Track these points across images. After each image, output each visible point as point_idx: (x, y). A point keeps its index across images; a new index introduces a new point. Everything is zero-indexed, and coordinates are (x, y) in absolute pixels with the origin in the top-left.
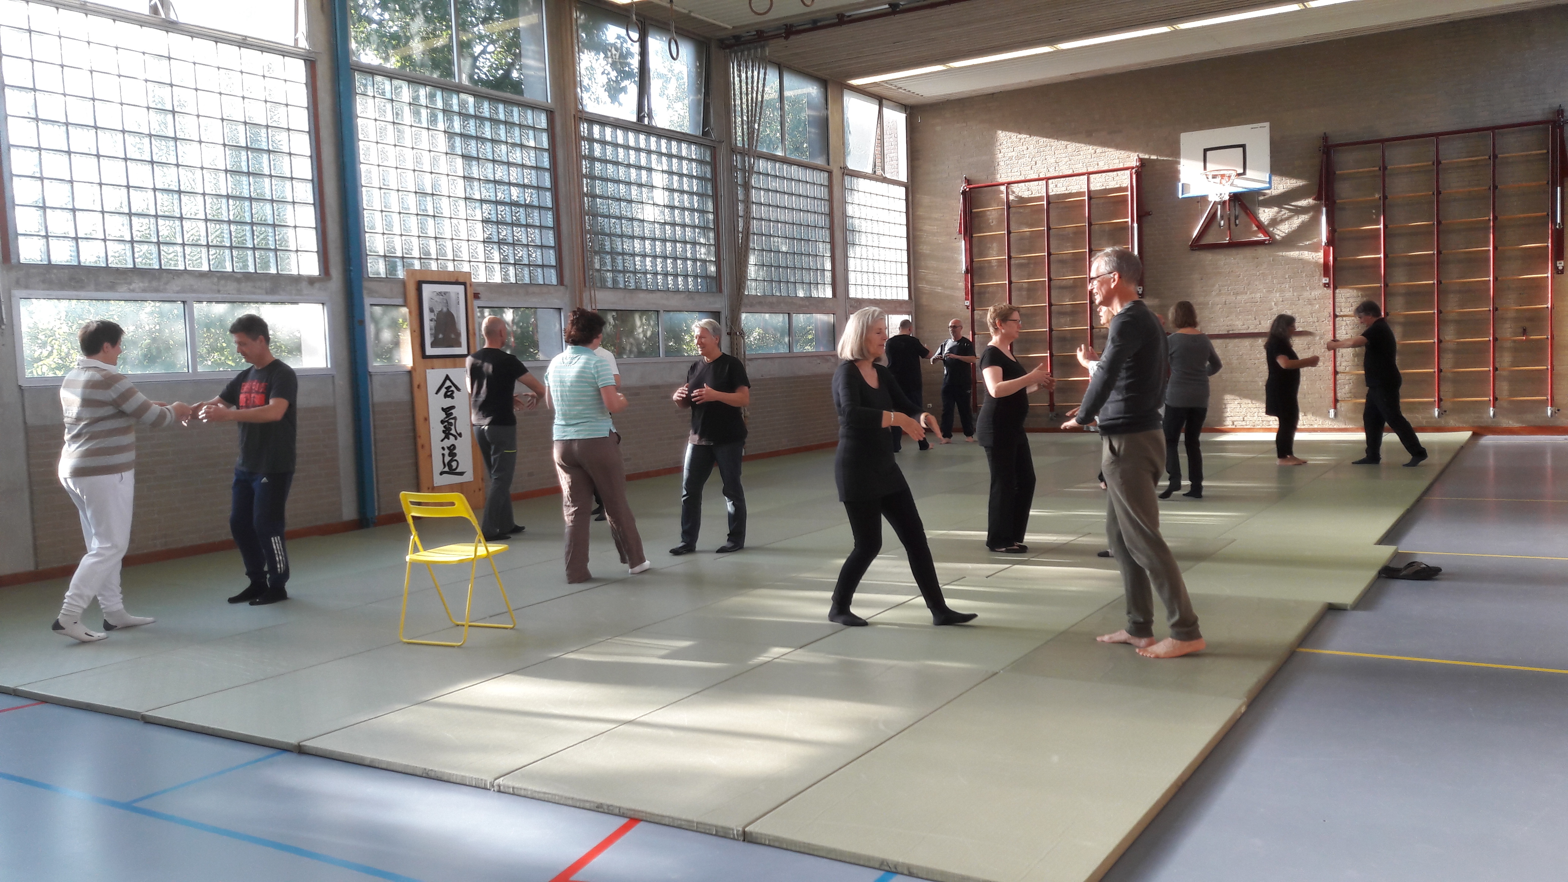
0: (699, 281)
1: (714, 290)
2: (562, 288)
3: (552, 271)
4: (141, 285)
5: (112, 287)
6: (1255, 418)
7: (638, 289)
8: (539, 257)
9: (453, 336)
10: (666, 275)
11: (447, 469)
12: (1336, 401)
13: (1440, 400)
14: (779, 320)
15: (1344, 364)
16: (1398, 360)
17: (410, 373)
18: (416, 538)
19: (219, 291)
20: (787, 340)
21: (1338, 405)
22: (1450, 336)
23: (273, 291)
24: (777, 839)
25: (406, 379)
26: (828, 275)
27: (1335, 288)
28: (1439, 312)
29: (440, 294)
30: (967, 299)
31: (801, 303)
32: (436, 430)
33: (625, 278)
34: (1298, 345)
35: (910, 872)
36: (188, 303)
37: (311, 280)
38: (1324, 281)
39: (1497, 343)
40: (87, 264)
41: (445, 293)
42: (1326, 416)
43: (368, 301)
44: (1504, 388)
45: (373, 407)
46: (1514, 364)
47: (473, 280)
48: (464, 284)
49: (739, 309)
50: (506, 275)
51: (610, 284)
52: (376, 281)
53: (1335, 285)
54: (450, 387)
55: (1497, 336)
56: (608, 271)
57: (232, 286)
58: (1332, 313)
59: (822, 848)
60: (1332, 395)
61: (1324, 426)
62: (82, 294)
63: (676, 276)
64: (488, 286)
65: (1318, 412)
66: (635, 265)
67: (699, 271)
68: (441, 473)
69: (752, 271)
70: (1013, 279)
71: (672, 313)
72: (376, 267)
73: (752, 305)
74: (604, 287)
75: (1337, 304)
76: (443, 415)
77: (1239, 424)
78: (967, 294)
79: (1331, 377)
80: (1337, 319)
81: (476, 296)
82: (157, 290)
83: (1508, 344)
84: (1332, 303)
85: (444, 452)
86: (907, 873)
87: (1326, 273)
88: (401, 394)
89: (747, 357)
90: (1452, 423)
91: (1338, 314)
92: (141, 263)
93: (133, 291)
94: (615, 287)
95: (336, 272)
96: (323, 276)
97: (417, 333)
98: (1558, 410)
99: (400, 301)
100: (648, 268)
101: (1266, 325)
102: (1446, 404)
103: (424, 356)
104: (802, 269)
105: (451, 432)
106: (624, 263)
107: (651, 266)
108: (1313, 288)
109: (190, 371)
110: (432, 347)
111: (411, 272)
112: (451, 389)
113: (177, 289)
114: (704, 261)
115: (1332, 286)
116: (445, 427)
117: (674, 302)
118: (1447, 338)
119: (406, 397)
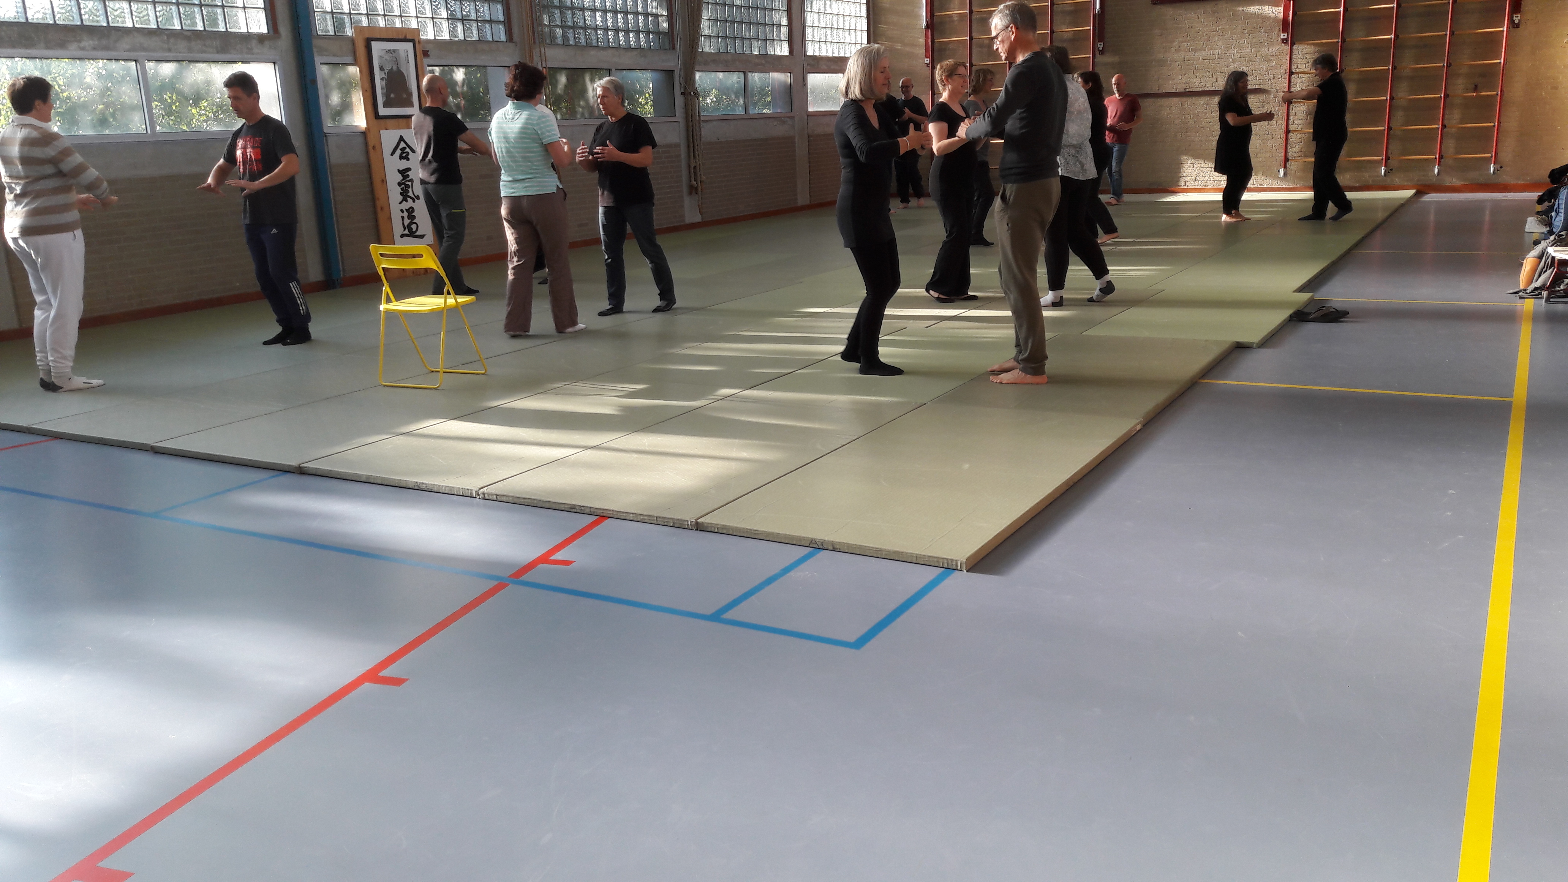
0: (651, 37)
1: (667, 47)
2: (511, 44)
3: (501, 27)
4: (91, 42)
5: (62, 45)
6: (1207, 178)
7: (589, 46)
8: (487, 12)
9: (405, 96)
10: (617, 30)
11: (407, 232)
12: (1286, 160)
13: (1387, 158)
14: (734, 79)
15: (1296, 122)
16: (1348, 117)
17: (364, 134)
18: (388, 290)
19: (170, 50)
20: (742, 101)
21: (1288, 164)
22: (1404, 94)
23: (223, 49)
24: (724, 527)
25: (360, 140)
26: (784, 30)
27: (1292, 44)
28: (1394, 68)
29: (389, 52)
30: (927, 57)
31: (756, 60)
32: (394, 193)
33: (575, 34)
34: (1255, 103)
35: (834, 548)
36: (140, 61)
37: (261, 38)
38: (1282, 37)
39: (1448, 100)
40: (35, 21)
41: (394, 51)
42: (1276, 176)
43: (318, 60)
44: (1450, 146)
45: (330, 168)
46: (1463, 120)
47: (422, 37)
48: (413, 41)
49: (693, 68)
50: (452, 32)
51: (559, 41)
52: (326, 38)
53: (1292, 41)
54: (406, 148)
55: (1448, 92)
56: (558, 26)
57: (182, 45)
58: (1288, 70)
59: (762, 533)
60: (1283, 154)
61: (1274, 186)
62: (33, 52)
63: (627, 32)
64: (436, 43)
65: (1269, 172)
66: (585, 20)
67: (651, 26)
68: (402, 236)
69: (706, 27)
70: (974, 35)
71: (624, 72)
72: (324, 26)
73: (706, 63)
74: (553, 43)
75: (1294, 61)
76: (399, 177)
77: (1191, 184)
78: (927, 51)
79: (1283, 136)
80: (1293, 76)
81: (426, 54)
82: (107, 48)
83: (1458, 101)
84: (1289, 59)
85: (402, 214)
86: (832, 549)
87: (1285, 29)
88: (356, 156)
89: (702, 119)
90: (1397, 181)
91: (1294, 71)
92: (88, 20)
93: (83, 49)
94: (565, 44)
95: (285, 30)
96: (272, 32)
97: (369, 93)
98: (1501, 167)
99: (349, 59)
100: (598, 23)
101: (1220, 84)
102: (1393, 163)
103: (377, 117)
104: (758, 24)
105: (409, 194)
106: (573, 18)
107: (602, 21)
108: (1270, 44)
109: (149, 132)
110: (384, 107)
111: (359, 29)
112: (406, 151)
113: (128, 47)
114: (656, 16)
115: (1290, 41)
116: (402, 189)
117: (626, 59)
118: (1400, 95)
119: (362, 159)
